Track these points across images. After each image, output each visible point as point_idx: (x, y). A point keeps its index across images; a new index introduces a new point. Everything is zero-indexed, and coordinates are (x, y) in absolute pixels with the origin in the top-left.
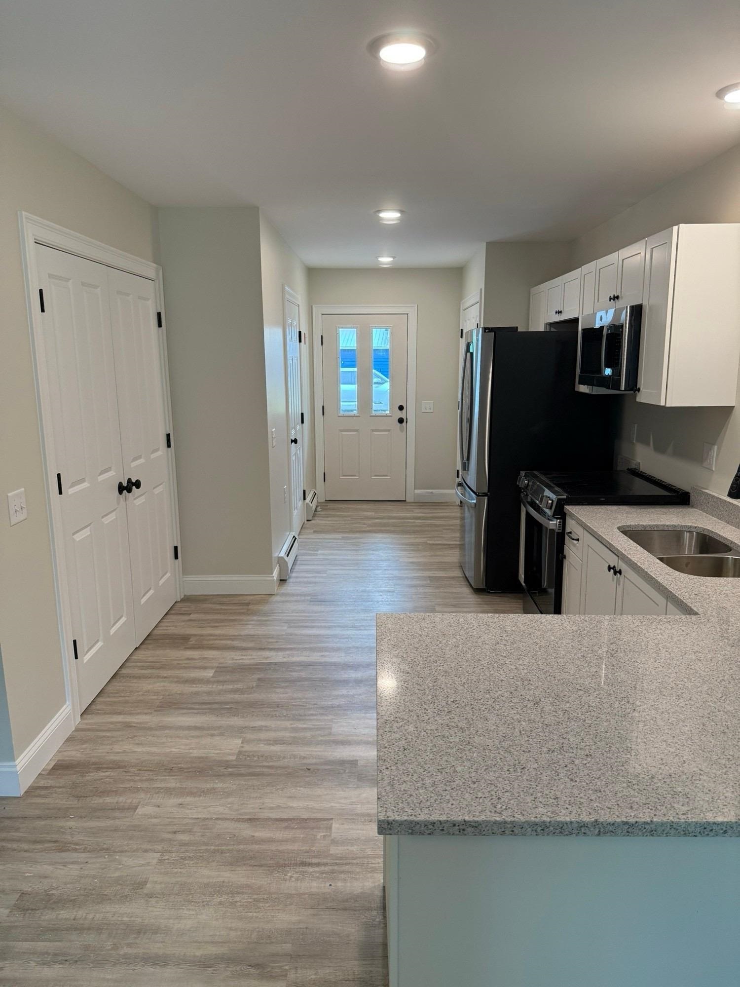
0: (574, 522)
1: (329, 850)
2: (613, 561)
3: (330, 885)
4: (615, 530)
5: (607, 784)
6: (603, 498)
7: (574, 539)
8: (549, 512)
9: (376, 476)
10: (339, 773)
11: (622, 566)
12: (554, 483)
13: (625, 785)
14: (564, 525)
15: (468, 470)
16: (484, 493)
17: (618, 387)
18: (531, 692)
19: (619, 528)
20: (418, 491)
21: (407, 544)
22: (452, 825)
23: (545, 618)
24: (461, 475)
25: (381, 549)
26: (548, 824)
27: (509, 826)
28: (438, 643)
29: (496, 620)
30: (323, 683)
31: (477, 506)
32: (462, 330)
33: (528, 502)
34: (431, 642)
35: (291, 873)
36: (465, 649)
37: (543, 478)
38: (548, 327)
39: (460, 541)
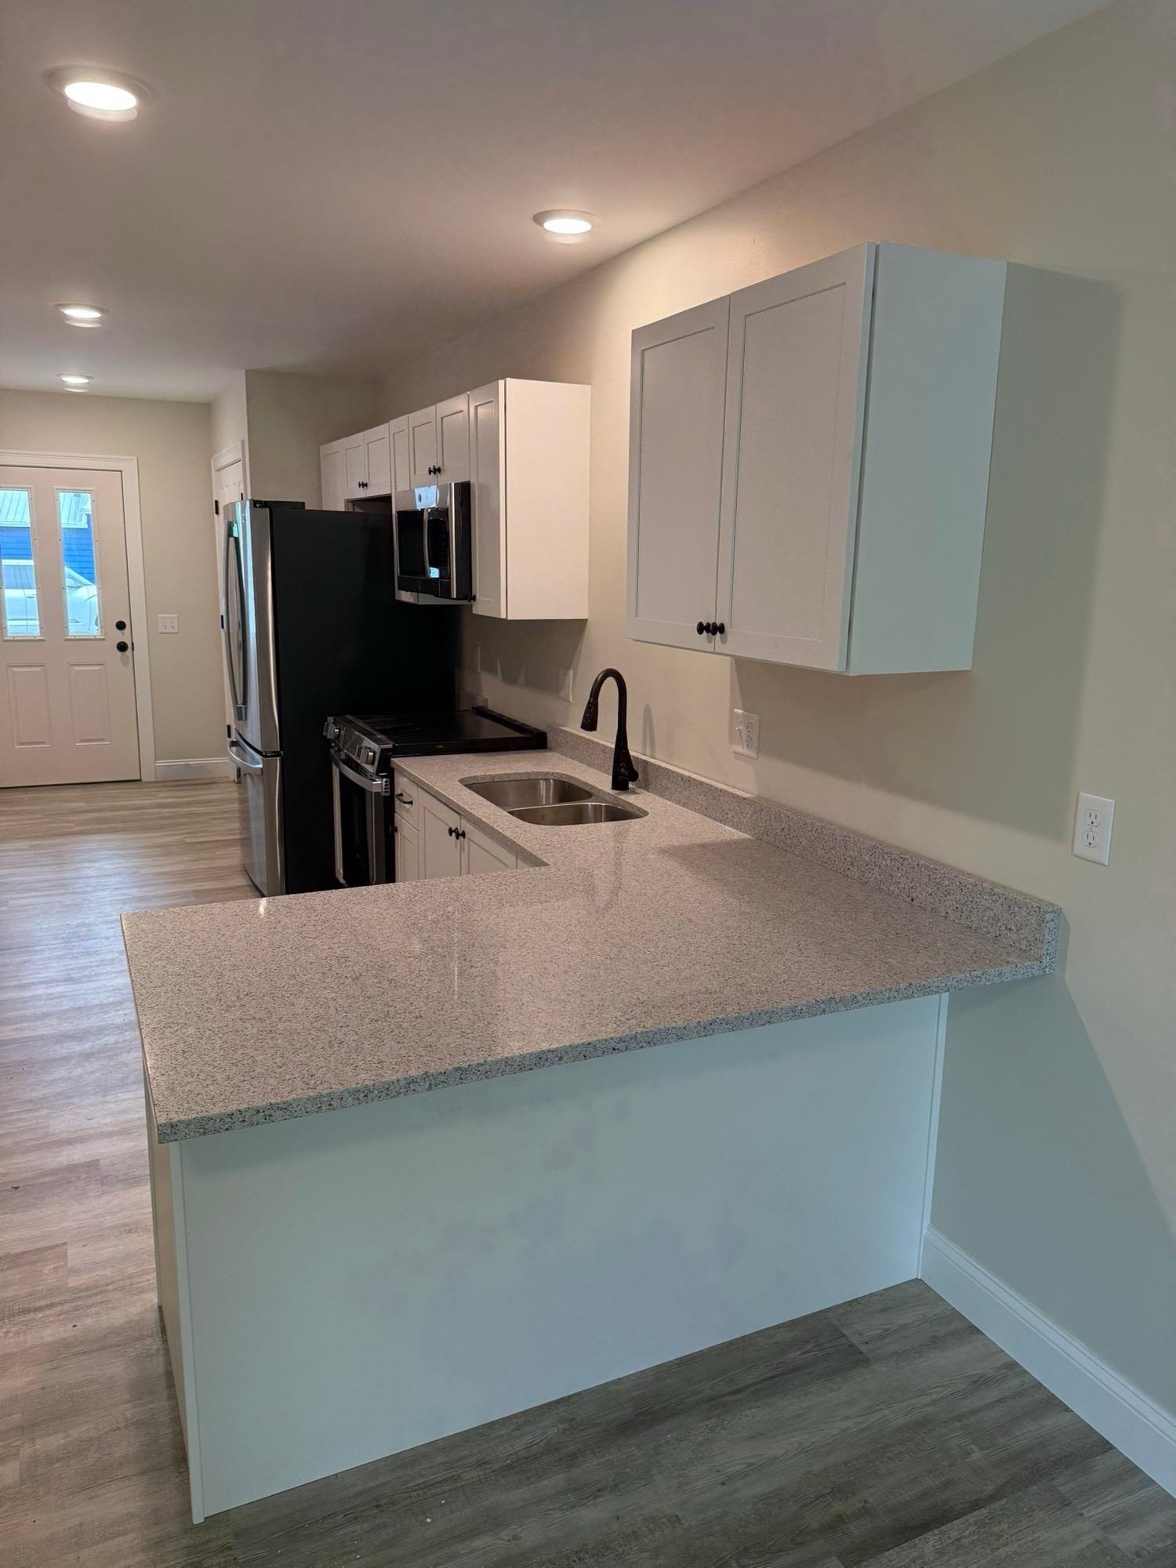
0: (405, 779)
1: (67, 1283)
2: (454, 821)
3: (75, 1326)
4: (456, 783)
5: (438, 1039)
6: (441, 744)
7: (405, 803)
8: (371, 769)
9: (82, 741)
10: (69, 1183)
11: (465, 826)
12: (375, 730)
13: (459, 1036)
14: (392, 784)
15: (246, 719)
16: (274, 752)
17: (447, 594)
18: (350, 969)
19: (461, 781)
20: (161, 763)
21: (150, 847)
22: (255, 1113)
23: (366, 890)
24: (236, 729)
25: (105, 858)
26: (372, 1088)
27: (326, 1099)
28: (220, 936)
29: (301, 900)
30: (24, 1067)
31: (265, 773)
32: (216, 502)
33: (342, 761)
34: (210, 937)
35: (6, 1327)
36: (259, 938)
37: (360, 723)
38: (350, 505)
39: (240, 834)
